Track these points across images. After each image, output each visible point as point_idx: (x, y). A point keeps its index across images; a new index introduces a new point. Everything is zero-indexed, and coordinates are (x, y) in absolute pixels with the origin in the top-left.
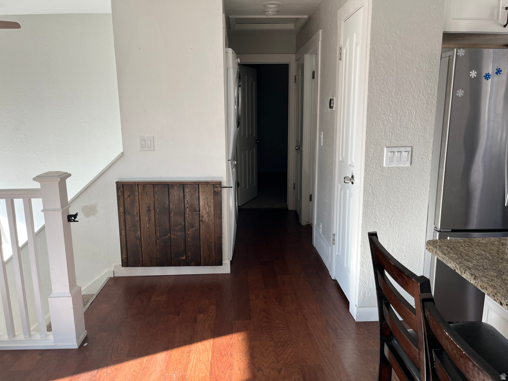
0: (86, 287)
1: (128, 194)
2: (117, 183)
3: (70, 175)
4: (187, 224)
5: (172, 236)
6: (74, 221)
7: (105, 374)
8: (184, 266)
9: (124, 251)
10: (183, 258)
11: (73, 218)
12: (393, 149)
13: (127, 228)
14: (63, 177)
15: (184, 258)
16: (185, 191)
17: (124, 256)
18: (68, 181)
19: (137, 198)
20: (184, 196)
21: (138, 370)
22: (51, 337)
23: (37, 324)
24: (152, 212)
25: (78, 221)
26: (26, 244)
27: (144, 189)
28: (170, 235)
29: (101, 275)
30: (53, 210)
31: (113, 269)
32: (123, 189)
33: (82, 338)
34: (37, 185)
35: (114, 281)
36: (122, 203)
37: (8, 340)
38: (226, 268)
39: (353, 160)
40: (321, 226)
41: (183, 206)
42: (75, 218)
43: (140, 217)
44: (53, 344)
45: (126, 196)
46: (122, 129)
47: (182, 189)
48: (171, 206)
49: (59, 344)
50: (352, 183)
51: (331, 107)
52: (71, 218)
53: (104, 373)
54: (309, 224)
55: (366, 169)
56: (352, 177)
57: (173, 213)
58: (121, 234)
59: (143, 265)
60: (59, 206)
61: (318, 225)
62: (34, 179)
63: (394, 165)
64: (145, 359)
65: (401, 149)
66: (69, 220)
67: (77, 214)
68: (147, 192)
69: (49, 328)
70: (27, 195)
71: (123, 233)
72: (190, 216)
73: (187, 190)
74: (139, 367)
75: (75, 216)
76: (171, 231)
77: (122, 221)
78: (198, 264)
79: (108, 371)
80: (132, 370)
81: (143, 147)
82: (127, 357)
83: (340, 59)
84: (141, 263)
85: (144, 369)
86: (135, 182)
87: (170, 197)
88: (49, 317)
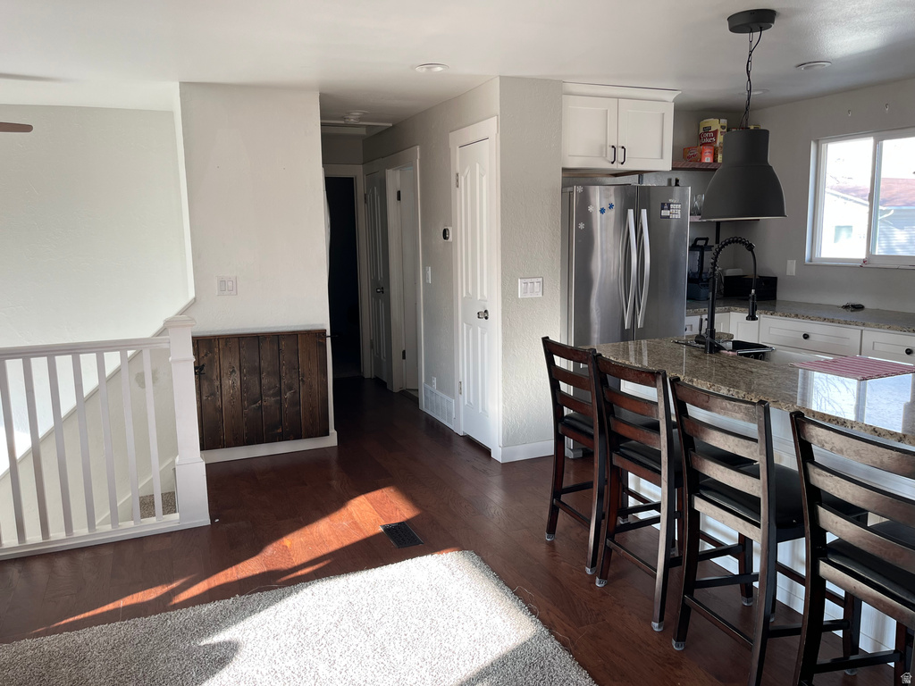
1: (206, 351)
4: (283, 386)
5: (264, 404)
8: (280, 441)
12: (527, 280)
13: (204, 398)
15: (280, 431)
16: (280, 344)
19: (216, 357)
20: (279, 351)
24: (238, 374)
27: (226, 344)
28: (262, 401)
30: (184, 360)
32: (199, 345)
38: (332, 440)
39: (485, 293)
40: (435, 381)
41: (278, 363)
43: (221, 382)
44: (178, 524)
45: (203, 354)
47: (277, 342)
48: (262, 364)
50: (486, 318)
51: (445, 238)
54: (403, 391)
55: (503, 302)
56: (486, 311)
57: (264, 374)
59: (225, 445)
61: (429, 381)
63: (528, 296)
65: (533, 280)
68: (230, 348)
72: (288, 376)
73: (282, 343)
76: (263, 397)
78: (298, 436)
81: (222, 290)
83: (458, 186)
84: (222, 443)
86: (215, 336)
87: (261, 352)
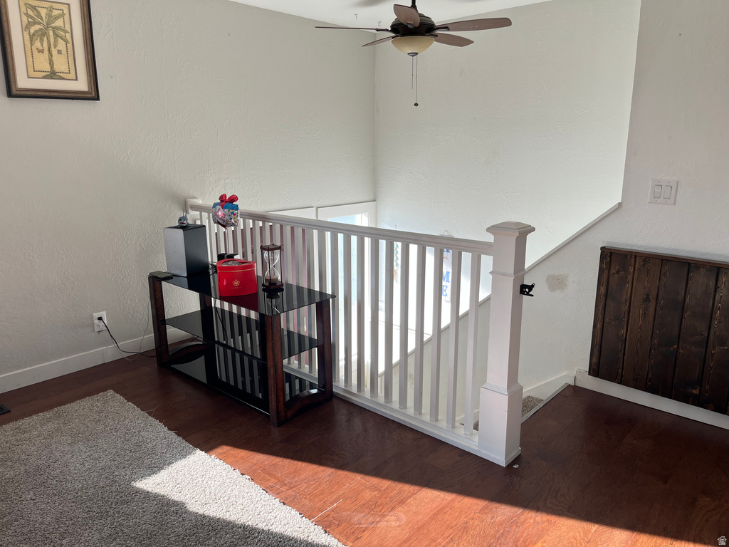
0: (535, 386)
1: (617, 268)
2: (603, 249)
3: (533, 229)
4: (712, 337)
5: (681, 351)
6: (528, 294)
7: (532, 521)
9: (596, 352)
10: (694, 391)
11: (527, 290)
13: (607, 320)
14: (524, 232)
15: (696, 392)
16: (720, 280)
17: (594, 360)
18: (529, 237)
19: (630, 277)
20: (716, 288)
21: (579, 538)
22: (476, 439)
23: (463, 416)
24: (653, 303)
25: (532, 296)
26: (466, 314)
27: (644, 265)
28: (678, 347)
29: (557, 377)
30: (504, 275)
31: (575, 373)
32: (611, 259)
33: (514, 455)
34: (490, 238)
35: (573, 391)
36: (605, 280)
37: (429, 422)
41: (711, 304)
42: (530, 290)
43: (629, 308)
44: (477, 449)
45: (613, 271)
46: (627, 166)
47: (715, 275)
48: (687, 300)
49: (484, 452)
52: (525, 289)
53: (531, 518)
57: (688, 313)
58: (595, 326)
59: (622, 381)
60: (511, 270)
62: (489, 230)
64: (594, 528)
66: (522, 292)
67: (533, 286)
68: (648, 270)
69: (476, 427)
70: (477, 249)
71: (599, 326)
72: (722, 325)
73: (723, 278)
74: (582, 535)
75: (531, 287)
76: (681, 342)
77: (600, 307)
79: (537, 519)
80: (571, 534)
81: (656, 197)
82: (568, 511)
84: (619, 377)
85: (589, 541)
86: (632, 252)
88: (478, 412)
